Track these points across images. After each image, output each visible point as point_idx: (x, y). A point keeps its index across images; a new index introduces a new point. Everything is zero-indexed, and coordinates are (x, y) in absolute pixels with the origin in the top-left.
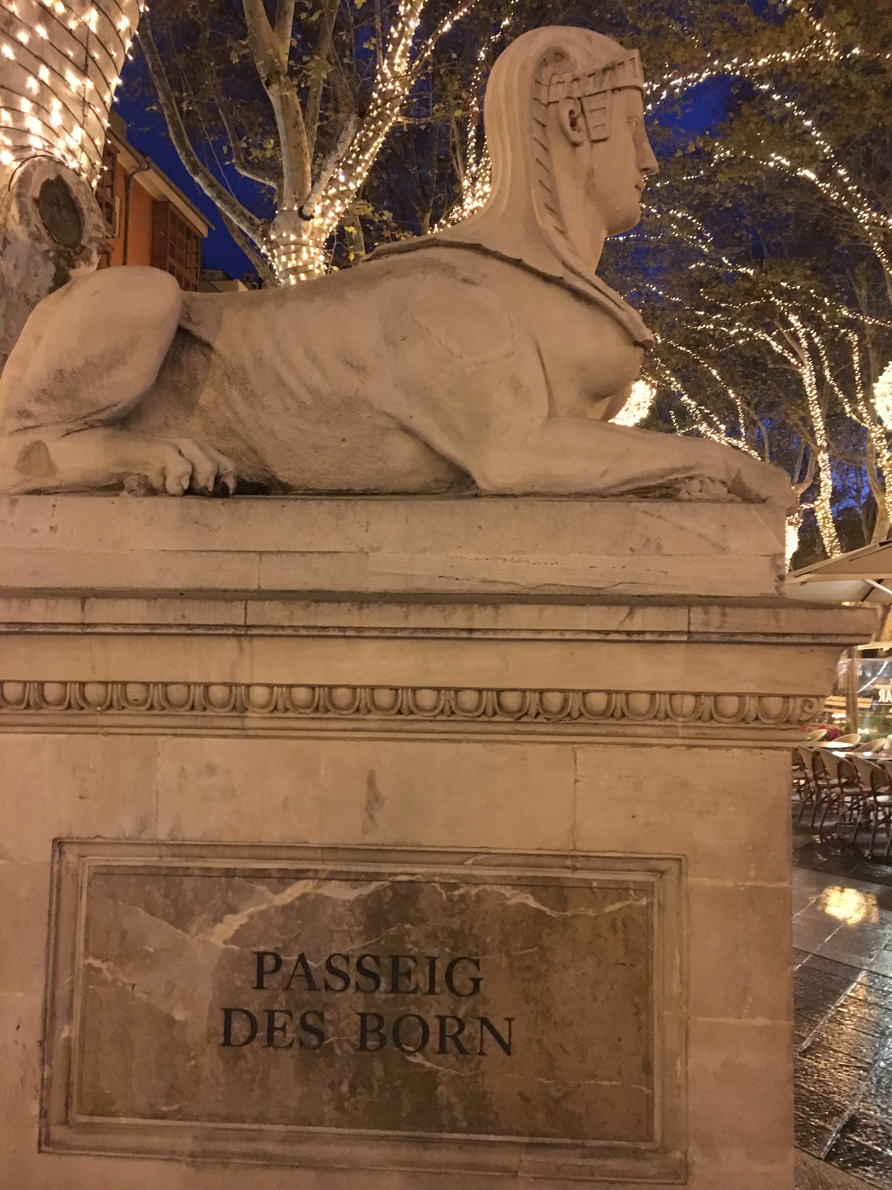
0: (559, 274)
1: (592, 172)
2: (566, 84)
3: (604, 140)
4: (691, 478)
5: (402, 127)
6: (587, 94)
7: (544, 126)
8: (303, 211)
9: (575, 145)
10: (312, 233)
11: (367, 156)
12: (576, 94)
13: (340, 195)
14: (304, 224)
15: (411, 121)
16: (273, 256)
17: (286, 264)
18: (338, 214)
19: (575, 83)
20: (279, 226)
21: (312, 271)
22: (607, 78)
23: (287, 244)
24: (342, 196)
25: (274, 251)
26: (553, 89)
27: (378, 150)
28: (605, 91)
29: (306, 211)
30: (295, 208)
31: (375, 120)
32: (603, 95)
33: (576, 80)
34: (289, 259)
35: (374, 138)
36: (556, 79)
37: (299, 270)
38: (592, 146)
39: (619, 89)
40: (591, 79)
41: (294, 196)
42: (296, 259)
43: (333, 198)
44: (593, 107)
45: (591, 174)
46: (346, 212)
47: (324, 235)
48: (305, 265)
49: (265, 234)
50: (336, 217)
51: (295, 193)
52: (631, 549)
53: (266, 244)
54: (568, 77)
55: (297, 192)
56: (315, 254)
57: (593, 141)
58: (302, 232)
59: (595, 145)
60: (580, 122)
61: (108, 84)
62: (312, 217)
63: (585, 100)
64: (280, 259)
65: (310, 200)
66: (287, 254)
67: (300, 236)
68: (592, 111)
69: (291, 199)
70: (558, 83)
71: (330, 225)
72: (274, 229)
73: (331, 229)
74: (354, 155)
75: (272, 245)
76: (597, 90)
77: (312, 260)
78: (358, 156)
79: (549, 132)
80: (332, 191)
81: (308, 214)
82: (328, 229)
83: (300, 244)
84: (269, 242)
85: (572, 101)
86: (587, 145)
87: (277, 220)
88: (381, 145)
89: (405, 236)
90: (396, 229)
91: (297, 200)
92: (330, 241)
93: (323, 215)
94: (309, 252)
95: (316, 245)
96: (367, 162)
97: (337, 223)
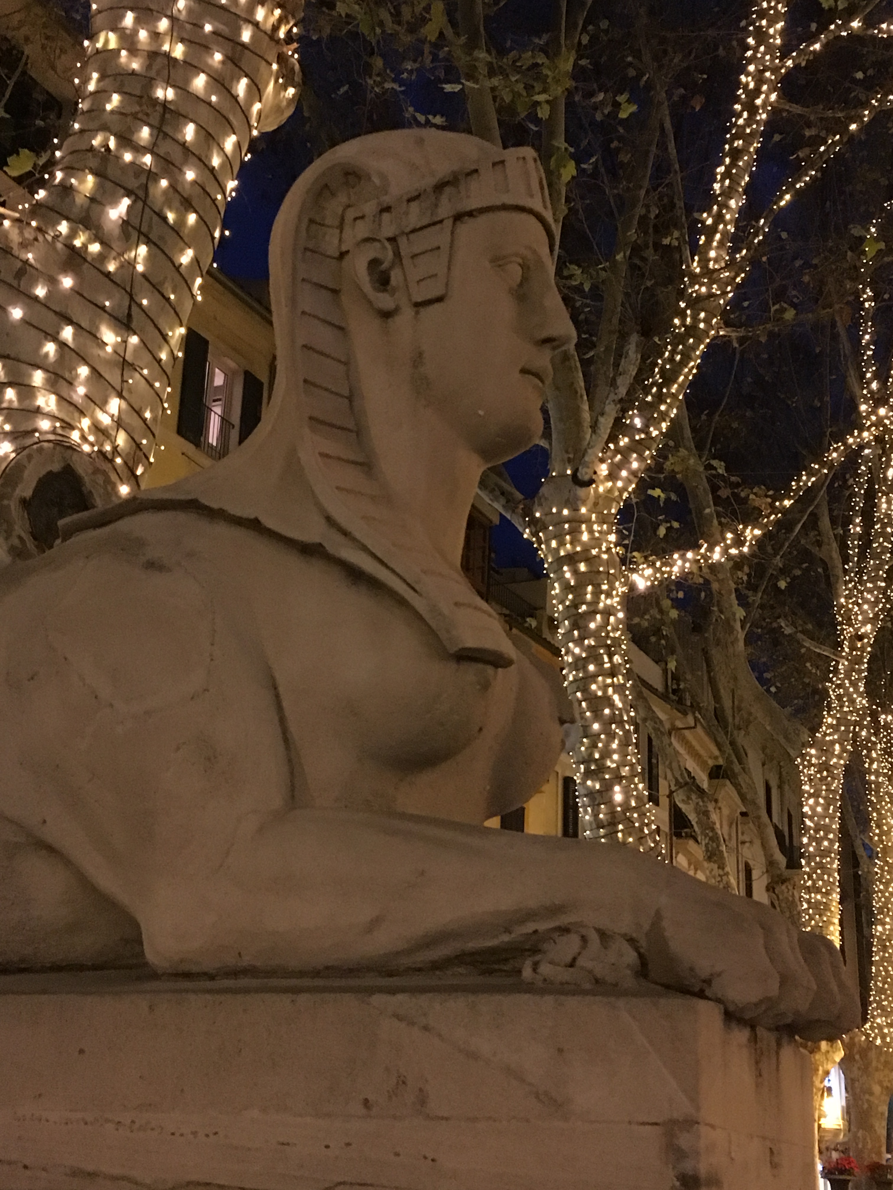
0: (316, 539)
1: (421, 354)
2: (366, 219)
3: (440, 299)
4: (565, 930)
5: (730, 342)
6: (408, 230)
7: (335, 292)
8: (579, 474)
9: (386, 315)
10: (596, 504)
11: (674, 389)
12: (388, 230)
13: (637, 447)
14: (581, 492)
15: (742, 332)
16: (540, 542)
17: (557, 550)
18: (634, 473)
19: (386, 216)
20: (546, 499)
21: (598, 557)
22: (444, 199)
23: (560, 521)
24: (639, 447)
25: (541, 534)
26: (348, 231)
27: (690, 378)
28: (441, 222)
29: (584, 474)
30: (569, 472)
31: (681, 339)
32: (438, 227)
33: (388, 209)
34: (562, 544)
35: (684, 363)
36: (351, 214)
37: (577, 558)
38: (417, 313)
39: (471, 214)
40: (414, 205)
41: (566, 456)
42: (572, 543)
43: (625, 452)
44: (416, 250)
45: (418, 359)
46: (648, 469)
47: (614, 504)
48: (586, 550)
49: (528, 512)
50: (631, 477)
51: (567, 452)
52: (366, 1103)
53: (529, 526)
54: (369, 208)
55: (570, 449)
56: (600, 532)
57: (417, 305)
58: (579, 503)
59: (422, 310)
60: (396, 276)
61: (165, 338)
62: (591, 482)
63: (403, 242)
64: (548, 545)
65: (587, 459)
66: (560, 537)
67: (577, 510)
68: (414, 256)
69: (563, 460)
70: (356, 219)
71: (621, 491)
72: (540, 505)
73: (625, 495)
74: (654, 390)
75: (537, 525)
76: (425, 221)
77: (596, 542)
78: (660, 390)
79: (344, 298)
80: (624, 441)
81: (586, 478)
82: (621, 495)
83: (576, 521)
84: (534, 523)
85: (377, 245)
86: (408, 312)
87: (543, 490)
88: (695, 371)
89: (755, 494)
90: (737, 485)
91: (569, 460)
92: (626, 513)
93: (612, 476)
94: (591, 531)
95: (602, 520)
96: (674, 396)
97: (634, 486)
